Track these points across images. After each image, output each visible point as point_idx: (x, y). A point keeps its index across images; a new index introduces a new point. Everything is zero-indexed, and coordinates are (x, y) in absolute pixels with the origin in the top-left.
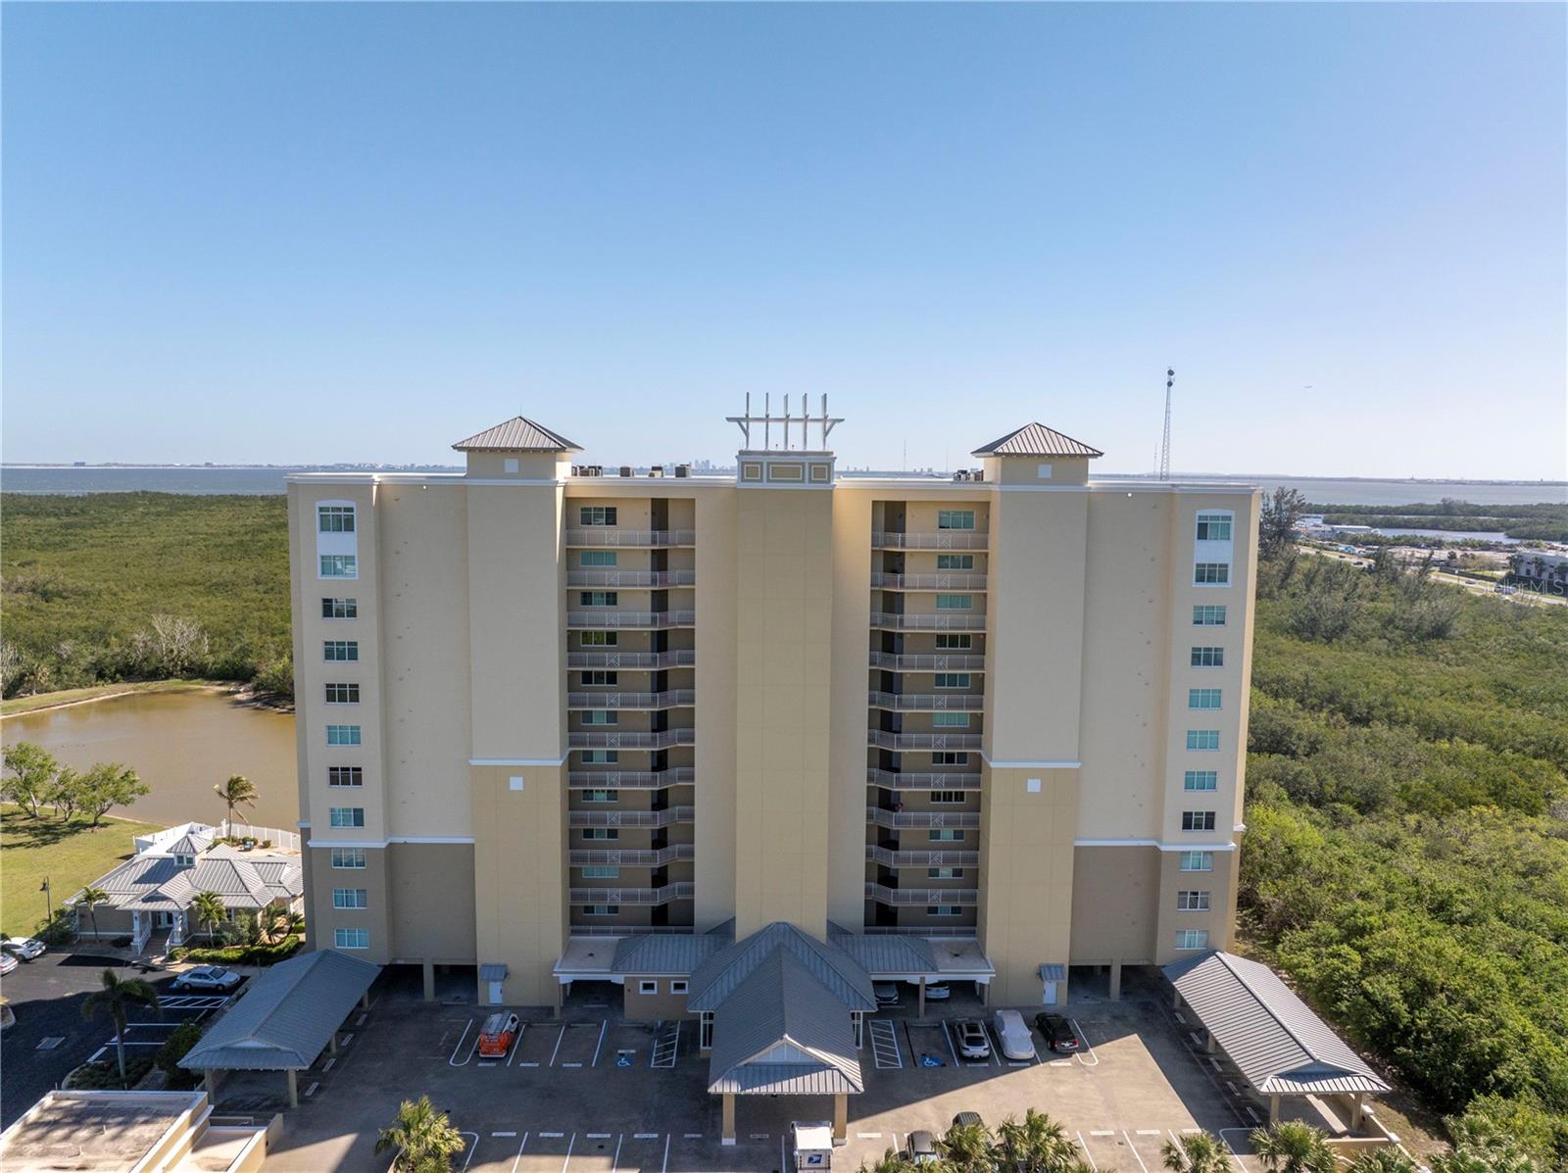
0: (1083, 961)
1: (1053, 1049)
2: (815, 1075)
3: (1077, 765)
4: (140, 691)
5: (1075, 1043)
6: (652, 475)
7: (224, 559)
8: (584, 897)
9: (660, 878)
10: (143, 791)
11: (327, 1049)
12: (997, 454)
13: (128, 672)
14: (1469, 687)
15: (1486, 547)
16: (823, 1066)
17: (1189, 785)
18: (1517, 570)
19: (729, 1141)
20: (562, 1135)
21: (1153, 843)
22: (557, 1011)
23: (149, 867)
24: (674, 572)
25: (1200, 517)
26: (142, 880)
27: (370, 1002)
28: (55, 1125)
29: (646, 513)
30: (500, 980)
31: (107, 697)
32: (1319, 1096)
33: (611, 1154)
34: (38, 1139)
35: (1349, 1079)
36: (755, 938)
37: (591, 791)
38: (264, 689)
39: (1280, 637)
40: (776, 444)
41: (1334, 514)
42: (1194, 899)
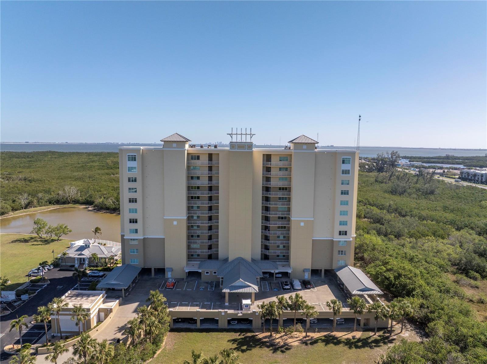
0: (315, 268)
1: (306, 287)
2: (247, 288)
3: (313, 219)
4: (61, 207)
5: (311, 286)
6: (208, 148)
7: (78, 171)
8: (191, 252)
9: (210, 247)
10: (70, 231)
11: (130, 286)
12: (293, 143)
13: (58, 202)
14: (436, 207)
15: (456, 169)
16: (249, 286)
17: (340, 224)
18: (462, 176)
19: (227, 304)
20: (187, 303)
21: (332, 239)
22: (185, 279)
23: (78, 248)
24: (214, 171)
25: (343, 158)
26: (77, 251)
27: (139, 277)
28: (72, 297)
29: (207, 157)
30: (170, 271)
31: (52, 209)
32: (367, 295)
33: (199, 306)
34: (69, 299)
35: (374, 291)
36: (233, 261)
37: (193, 226)
38: (96, 207)
39: (386, 194)
40: (239, 140)
41: (411, 159)
42: (341, 252)
